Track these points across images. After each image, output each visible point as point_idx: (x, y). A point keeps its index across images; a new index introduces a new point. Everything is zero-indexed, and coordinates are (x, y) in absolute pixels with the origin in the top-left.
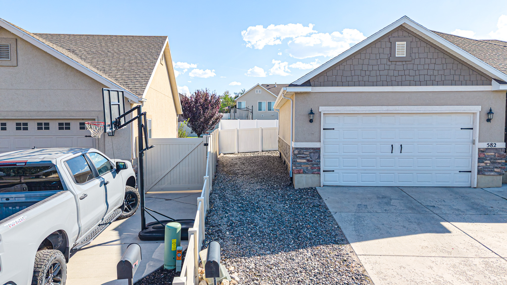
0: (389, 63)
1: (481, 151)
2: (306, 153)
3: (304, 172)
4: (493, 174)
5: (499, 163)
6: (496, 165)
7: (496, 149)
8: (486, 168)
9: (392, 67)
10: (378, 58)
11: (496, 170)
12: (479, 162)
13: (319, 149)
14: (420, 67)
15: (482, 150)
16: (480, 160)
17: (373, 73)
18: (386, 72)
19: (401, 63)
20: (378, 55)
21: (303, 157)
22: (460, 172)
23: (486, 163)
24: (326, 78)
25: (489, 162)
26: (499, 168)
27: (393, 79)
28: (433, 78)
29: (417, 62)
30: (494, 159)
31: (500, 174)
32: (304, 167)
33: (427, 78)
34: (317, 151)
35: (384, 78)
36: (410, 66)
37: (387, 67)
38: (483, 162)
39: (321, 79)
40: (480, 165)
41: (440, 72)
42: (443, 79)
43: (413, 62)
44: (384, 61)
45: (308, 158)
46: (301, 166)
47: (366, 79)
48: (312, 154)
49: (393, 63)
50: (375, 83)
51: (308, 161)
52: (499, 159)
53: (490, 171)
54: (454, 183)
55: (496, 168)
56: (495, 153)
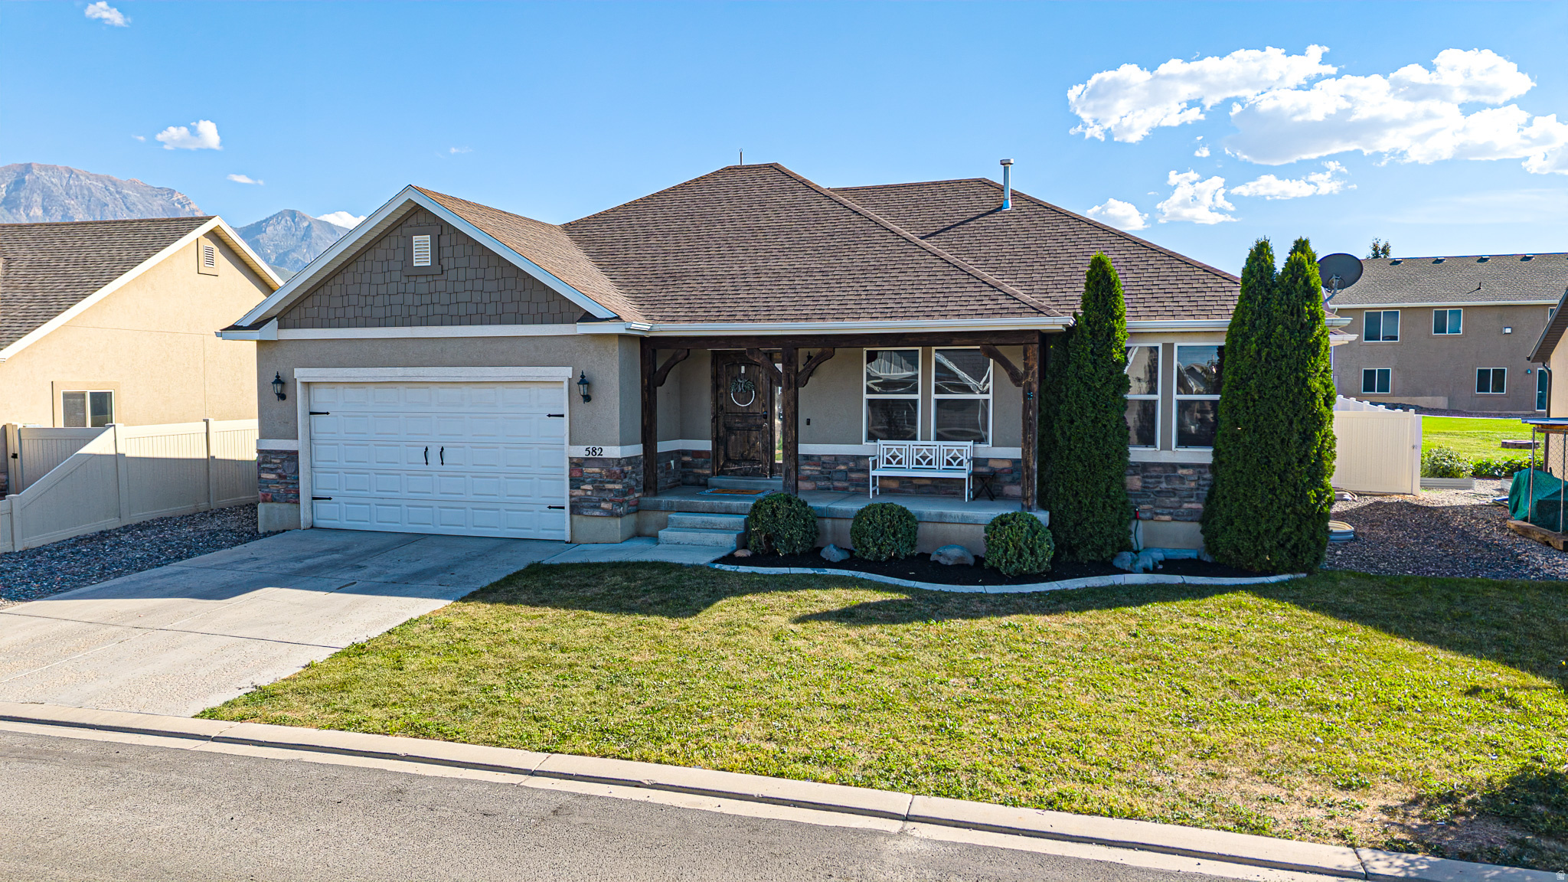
0: (404, 280)
1: (576, 464)
2: (275, 461)
3: (273, 500)
4: (597, 513)
5: (610, 490)
6: (604, 495)
7: (603, 459)
8: (586, 500)
9: (410, 287)
10: (385, 269)
11: (603, 505)
12: (572, 487)
13: (296, 452)
14: (459, 287)
15: (575, 461)
16: (575, 483)
17: (379, 301)
18: (398, 299)
19: (423, 280)
20: (386, 263)
21: (272, 469)
22: (550, 507)
23: (586, 490)
24: (303, 310)
25: (589, 487)
26: (611, 501)
27: (413, 311)
28: (481, 308)
29: (452, 275)
30: (601, 482)
31: (612, 514)
32: (274, 488)
33: (472, 309)
34: (293, 456)
35: (397, 310)
36: (441, 285)
37: (401, 288)
38: (579, 488)
39: (295, 315)
40: (574, 494)
41: (495, 297)
42: (500, 311)
43: (444, 276)
44: (396, 276)
45: (279, 471)
46: (268, 487)
47: (367, 312)
48: (286, 463)
49: (411, 279)
50: (382, 321)
51: (280, 476)
52: (609, 482)
53: (592, 507)
54: (541, 532)
55: (604, 500)
56: (602, 469)
